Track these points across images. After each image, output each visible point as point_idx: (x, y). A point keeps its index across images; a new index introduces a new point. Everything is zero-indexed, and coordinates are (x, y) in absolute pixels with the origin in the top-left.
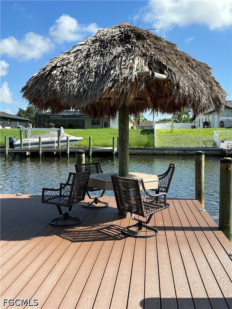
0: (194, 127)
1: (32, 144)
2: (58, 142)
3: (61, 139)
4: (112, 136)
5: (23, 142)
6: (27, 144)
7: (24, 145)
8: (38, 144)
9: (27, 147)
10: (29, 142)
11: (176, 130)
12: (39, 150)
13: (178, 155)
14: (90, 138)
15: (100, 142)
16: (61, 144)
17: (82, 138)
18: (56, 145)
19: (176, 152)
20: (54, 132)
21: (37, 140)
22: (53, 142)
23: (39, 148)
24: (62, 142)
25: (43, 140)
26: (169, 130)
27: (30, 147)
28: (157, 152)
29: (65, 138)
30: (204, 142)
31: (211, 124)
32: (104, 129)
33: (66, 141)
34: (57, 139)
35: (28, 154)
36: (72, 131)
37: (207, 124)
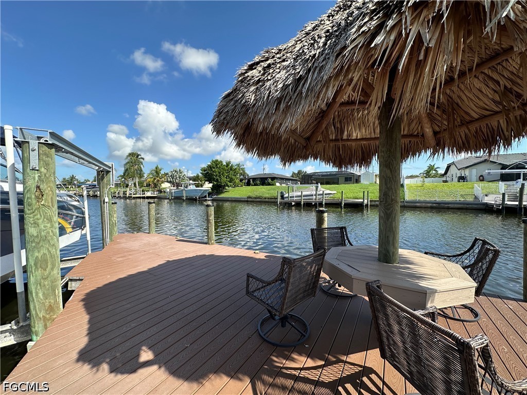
0: (446, 181)
1: (296, 197)
2: (316, 195)
3: (318, 193)
4: (362, 190)
5: (290, 195)
6: (293, 197)
7: (291, 197)
8: (301, 196)
9: (292, 199)
10: (295, 195)
11: (426, 184)
12: (301, 201)
13: (432, 208)
14: (342, 192)
15: (351, 195)
16: (317, 196)
17: (335, 192)
18: (314, 197)
19: (430, 205)
20: (313, 187)
21: (299, 194)
22: (312, 195)
23: (301, 199)
24: (319, 195)
25: (304, 193)
26: (420, 184)
27: (295, 198)
28: (408, 204)
29: (321, 192)
30: (462, 196)
31: (468, 178)
32: (355, 184)
33: (322, 195)
34: (315, 192)
35: (293, 204)
36: (328, 186)
37: (462, 179)
